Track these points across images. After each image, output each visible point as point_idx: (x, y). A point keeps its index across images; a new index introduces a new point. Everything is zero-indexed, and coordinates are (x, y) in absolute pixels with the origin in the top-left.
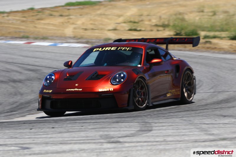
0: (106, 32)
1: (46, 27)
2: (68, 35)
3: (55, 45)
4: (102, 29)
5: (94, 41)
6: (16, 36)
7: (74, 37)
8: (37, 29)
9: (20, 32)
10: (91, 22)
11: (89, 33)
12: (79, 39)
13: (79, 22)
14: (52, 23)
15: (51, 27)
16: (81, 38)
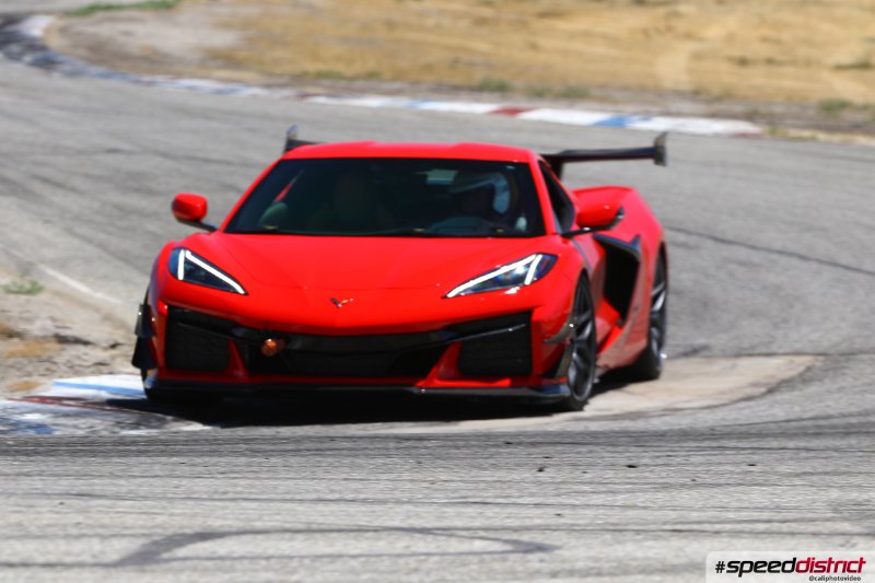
0: (826, 75)
1: (577, 45)
2: (668, 84)
3: (618, 124)
4: (808, 63)
5: (777, 109)
6: (458, 81)
7: (696, 92)
8: (542, 57)
9: (471, 64)
10: (764, 32)
11: (756, 80)
12: (719, 99)
13: (714, 32)
14: (599, 30)
15: (599, 49)
16: (727, 95)
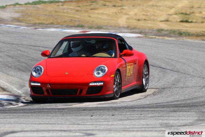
0: (158, 23)
1: (100, 16)
2: (121, 25)
4: (154, 20)
5: (147, 31)
6: (72, 25)
7: (128, 27)
8: (92, 19)
9: (75, 21)
10: (143, 13)
11: (142, 24)
12: (133, 29)
13: (132, 13)
14: (105, 12)
15: (105, 17)
16: (135, 28)
